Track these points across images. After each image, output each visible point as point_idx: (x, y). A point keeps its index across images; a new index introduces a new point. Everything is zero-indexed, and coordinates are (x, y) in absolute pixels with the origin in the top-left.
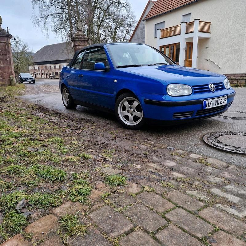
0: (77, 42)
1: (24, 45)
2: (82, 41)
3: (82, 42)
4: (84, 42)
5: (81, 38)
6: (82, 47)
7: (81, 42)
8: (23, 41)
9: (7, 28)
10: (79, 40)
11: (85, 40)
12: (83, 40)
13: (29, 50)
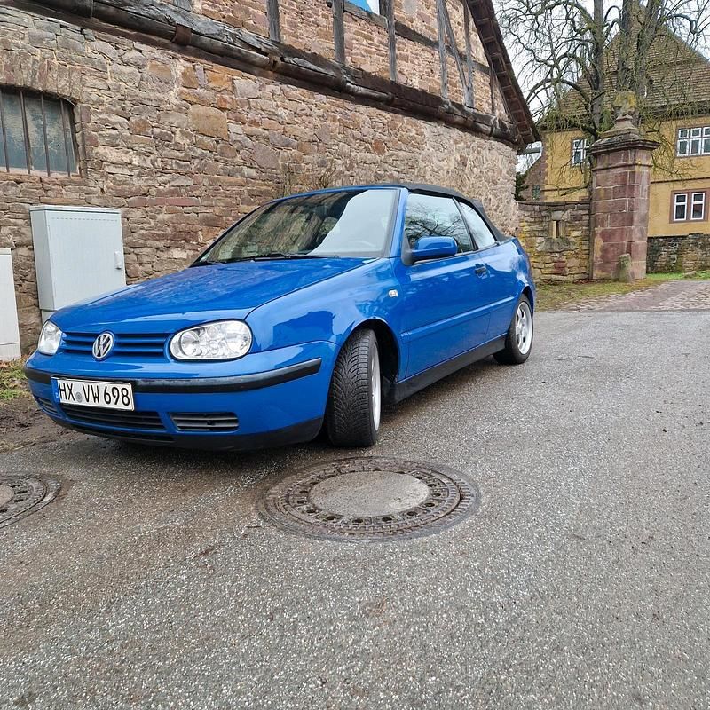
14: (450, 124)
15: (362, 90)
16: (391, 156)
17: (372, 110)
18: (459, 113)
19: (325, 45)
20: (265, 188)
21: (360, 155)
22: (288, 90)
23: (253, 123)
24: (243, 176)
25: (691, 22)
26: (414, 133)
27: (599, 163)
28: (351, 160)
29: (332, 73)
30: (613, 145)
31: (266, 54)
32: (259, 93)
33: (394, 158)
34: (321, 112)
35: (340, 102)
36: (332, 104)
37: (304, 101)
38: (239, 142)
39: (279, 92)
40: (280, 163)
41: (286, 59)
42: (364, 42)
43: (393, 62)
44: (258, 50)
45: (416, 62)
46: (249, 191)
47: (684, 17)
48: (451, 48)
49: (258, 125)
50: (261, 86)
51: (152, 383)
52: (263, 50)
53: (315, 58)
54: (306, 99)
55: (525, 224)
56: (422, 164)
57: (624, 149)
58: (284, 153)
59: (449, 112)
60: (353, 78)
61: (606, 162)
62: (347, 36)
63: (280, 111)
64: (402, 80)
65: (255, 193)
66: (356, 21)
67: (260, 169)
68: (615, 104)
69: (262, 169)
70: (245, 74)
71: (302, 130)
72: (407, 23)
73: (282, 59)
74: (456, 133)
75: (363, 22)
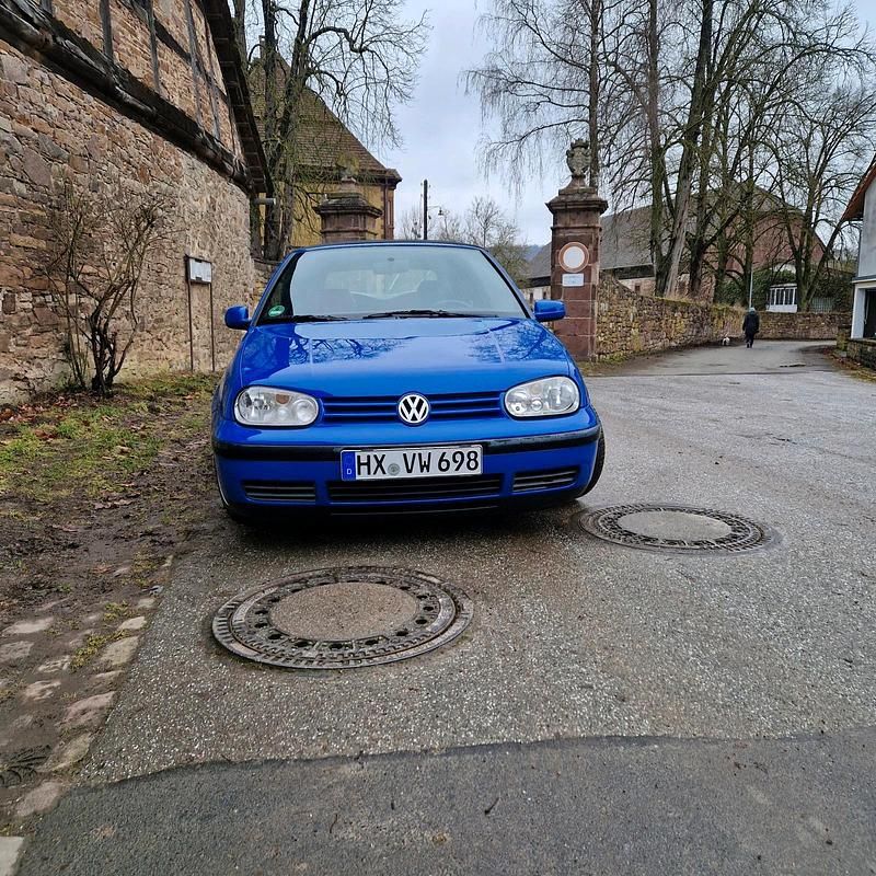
0: (563, 216)
1: (505, 225)
2: (578, 211)
3: (578, 213)
4: (587, 216)
5: (574, 202)
6: (575, 231)
7: (574, 215)
8: (505, 215)
9: (426, 182)
10: (570, 211)
11: (589, 210)
12: (584, 210)
13: (518, 241)
14: (202, 158)
15: (129, 98)
16: (155, 187)
17: (137, 125)
18: (211, 146)
19: (95, 31)
20: (38, 212)
21: (128, 182)
22: (57, 81)
23: (23, 120)
24: (13, 192)
25: (337, 82)
26: (173, 163)
27: (328, 225)
28: (120, 187)
29: (102, 69)
30: (343, 207)
31: (37, 27)
32: (28, 79)
33: (157, 190)
34: (89, 118)
35: (107, 108)
36: (100, 109)
37: (72, 100)
38: (7, 142)
39: (47, 82)
40: (52, 180)
41: (59, 39)
42: (129, 37)
43: (156, 70)
44: (30, 20)
45: (175, 75)
46: (21, 215)
47: (331, 75)
48: (199, 65)
49: (27, 122)
50: (30, 69)
51: (508, 443)
52: (36, 21)
53: (85, 45)
54: (75, 98)
55: (260, 285)
56: (181, 203)
57: (354, 213)
58: (55, 168)
59: (204, 143)
60: (122, 81)
61: (336, 225)
62: (114, 24)
63: (49, 108)
64: (164, 95)
65: (29, 218)
66: (120, 7)
67: (32, 185)
68: (339, 163)
69: (35, 187)
70: (13, 49)
71: (72, 139)
72: (165, 25)
73: (54, 38)
74: (206, 169)
75: (127, 11)
